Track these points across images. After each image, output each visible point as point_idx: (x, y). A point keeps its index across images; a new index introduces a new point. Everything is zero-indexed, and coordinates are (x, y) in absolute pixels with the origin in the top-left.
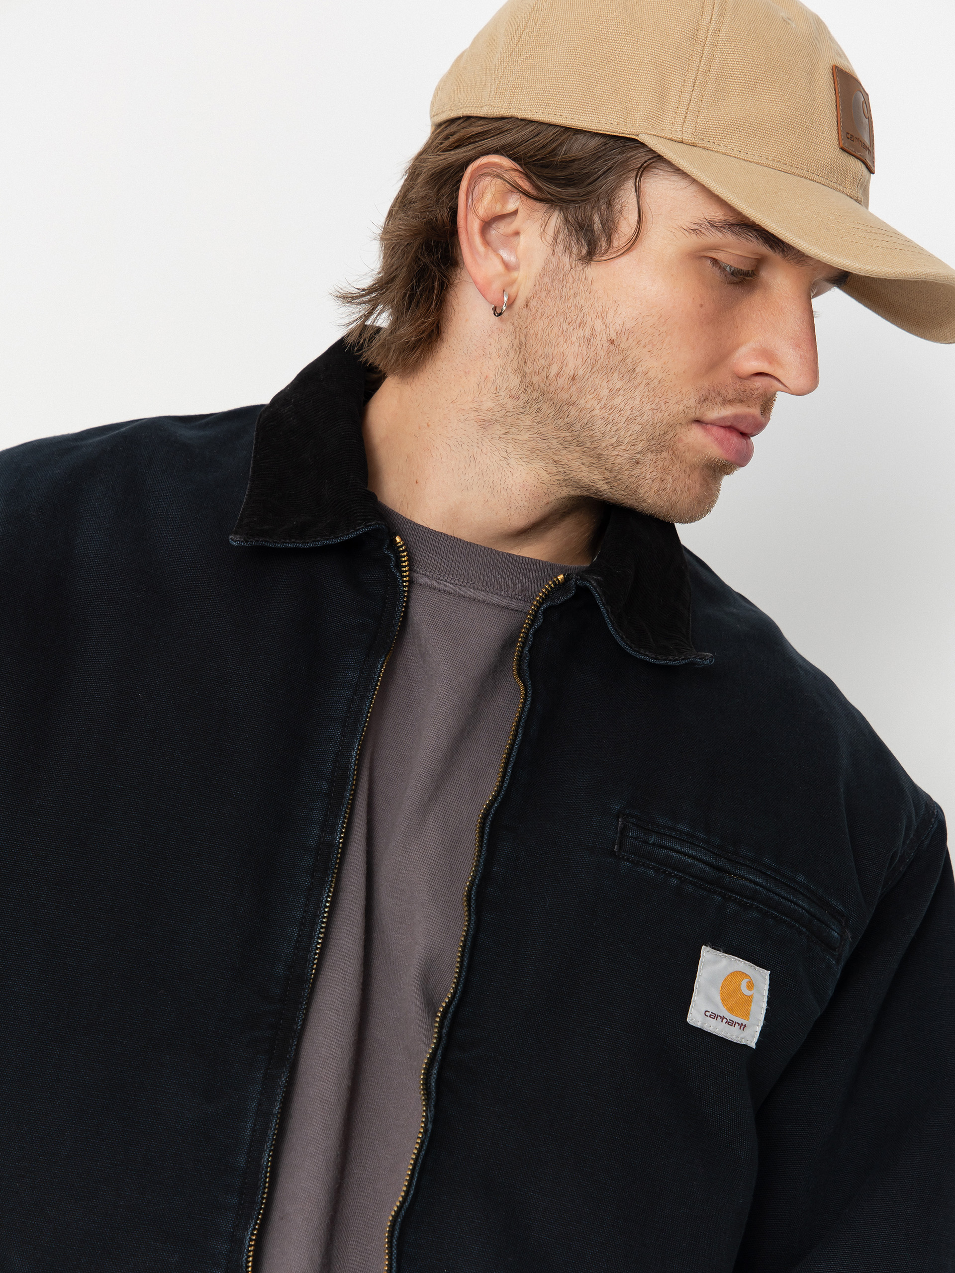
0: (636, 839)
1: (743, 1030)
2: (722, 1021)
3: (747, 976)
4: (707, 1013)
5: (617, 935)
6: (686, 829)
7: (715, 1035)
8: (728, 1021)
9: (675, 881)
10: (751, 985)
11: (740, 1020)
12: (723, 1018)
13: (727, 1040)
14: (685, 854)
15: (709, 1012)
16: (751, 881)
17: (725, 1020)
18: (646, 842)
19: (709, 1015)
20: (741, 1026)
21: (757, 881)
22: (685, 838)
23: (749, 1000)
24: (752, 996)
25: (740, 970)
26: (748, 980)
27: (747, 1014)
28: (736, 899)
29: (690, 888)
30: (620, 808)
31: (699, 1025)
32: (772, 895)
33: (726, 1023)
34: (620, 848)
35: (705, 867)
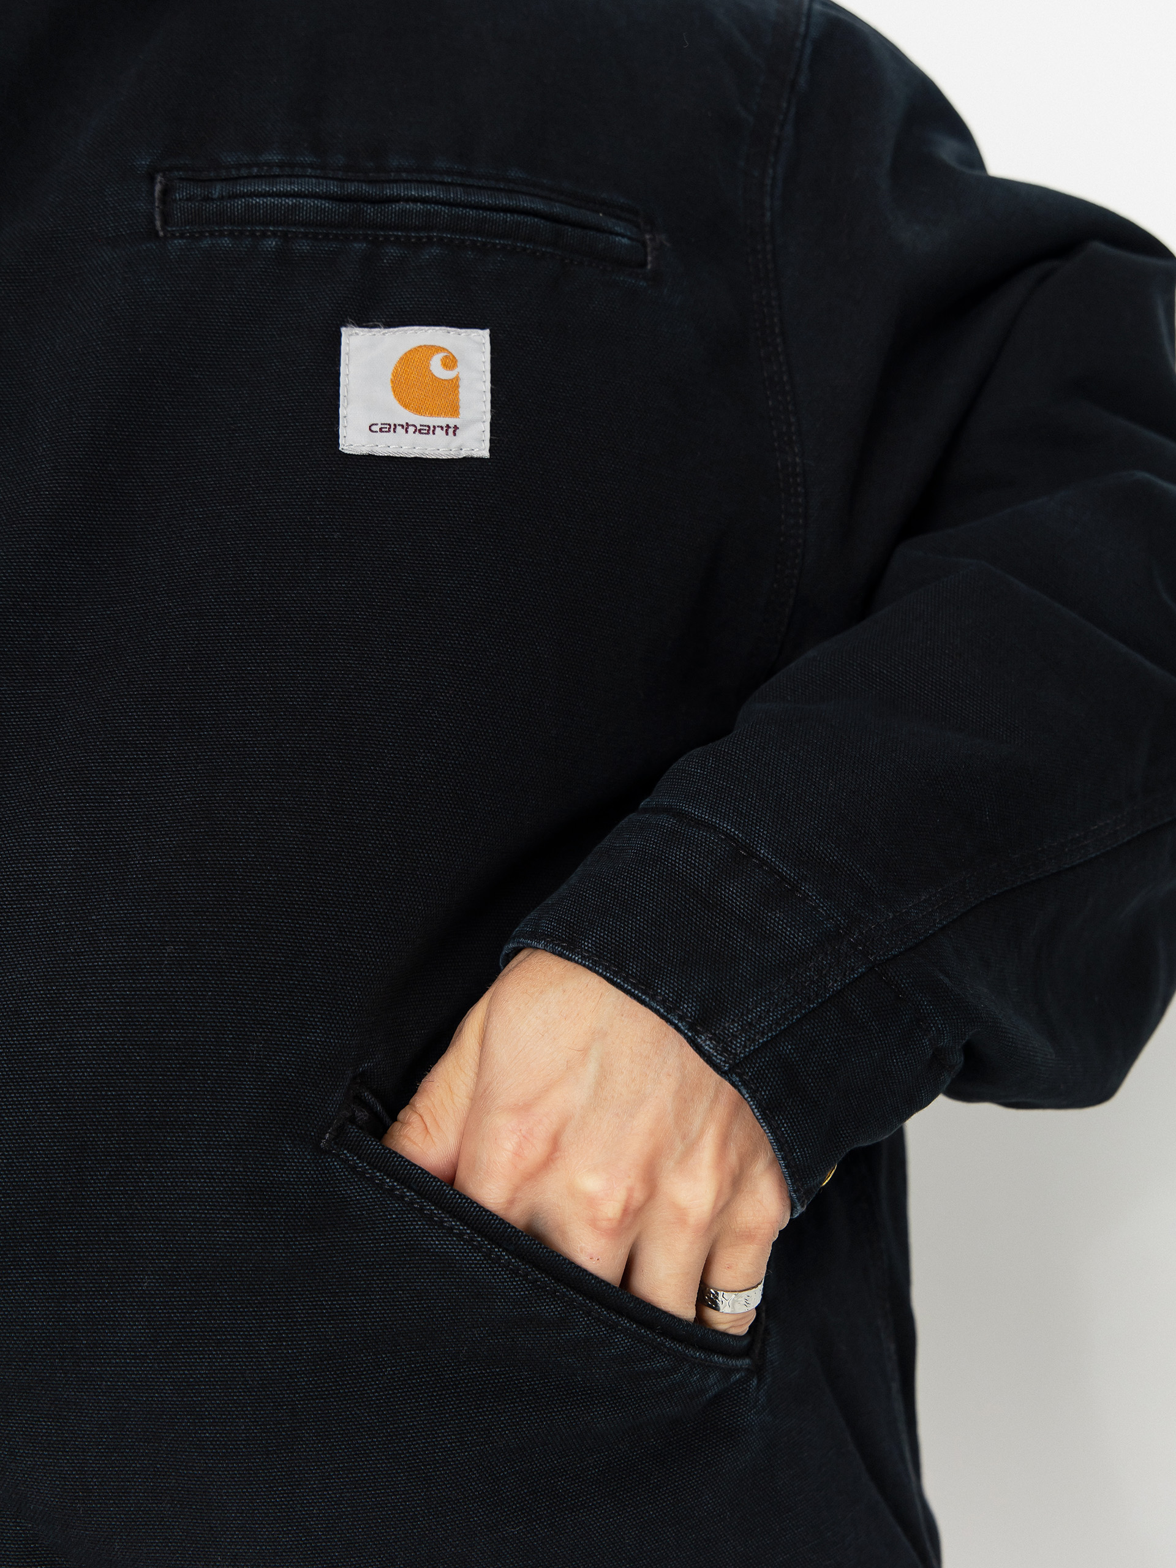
0: (189, 199)
1: (455, 435)
2: (407, 432)
3: (439, 349)
4: (373, 428)
5: (184, 360)
6: (276, 158)
7: (401, 457)
8: (419, 428)
9: (272, 243)
10: (450, 362)
11: (443, 421)
12: (406, 427)
13: (427, 459)
14: (279, 195)
15: (376, 424)
16: (415, 200)
17: (411, 429)
18: (207, 199)
19: (378, 430)
20: (447, 431)
21: (428, 196)
22: (277, 171)
23: (454, 385)
24: (457, 378)
25: (422, 344)
26: (441, 355)
27: (454, 409)
28: (397, 238)
29: (305, 246)
30: (150, 162)
31: (364, 451)
32: (460, 211)
33: (414, 432)
34: (165, 222)
35: (321, 204)
